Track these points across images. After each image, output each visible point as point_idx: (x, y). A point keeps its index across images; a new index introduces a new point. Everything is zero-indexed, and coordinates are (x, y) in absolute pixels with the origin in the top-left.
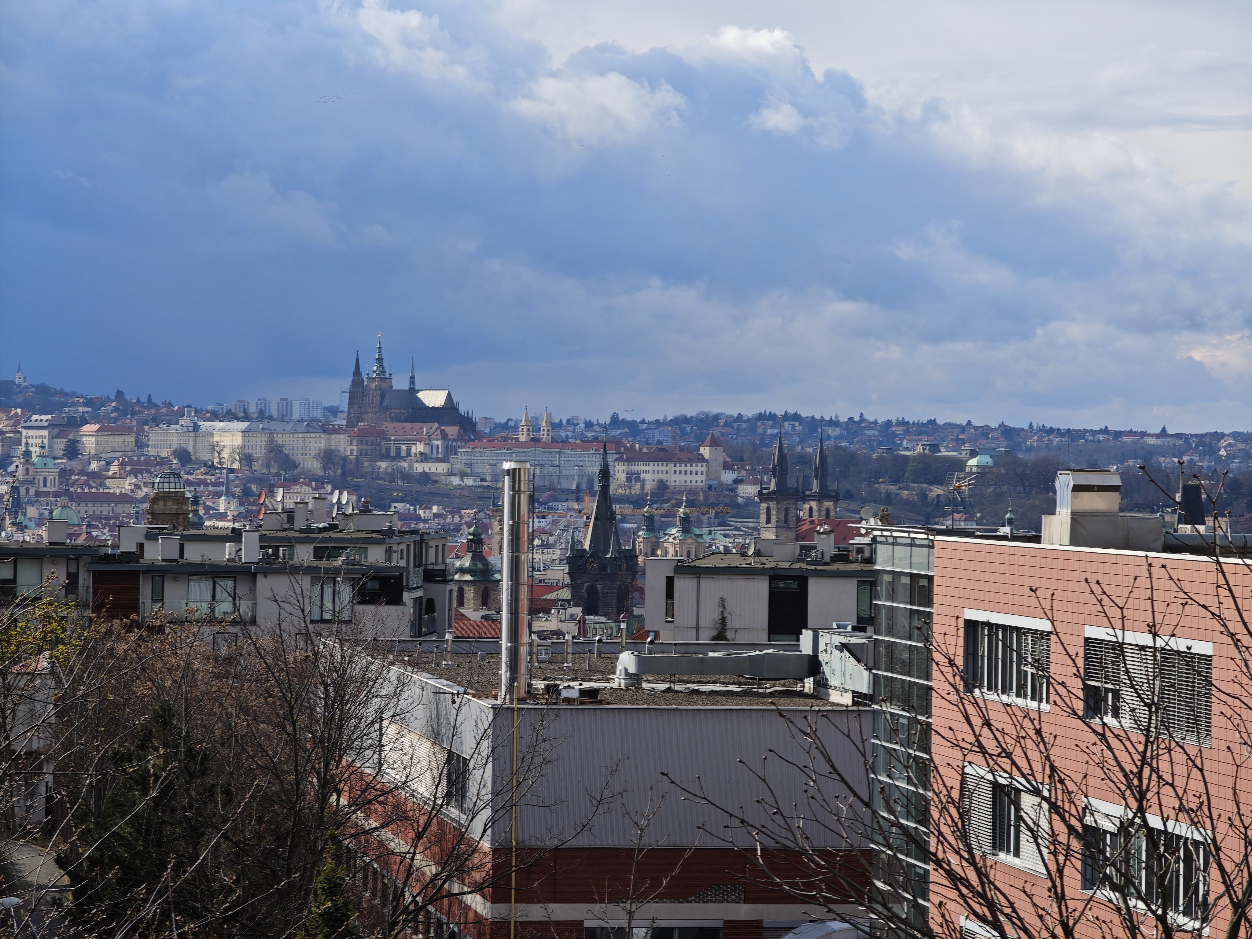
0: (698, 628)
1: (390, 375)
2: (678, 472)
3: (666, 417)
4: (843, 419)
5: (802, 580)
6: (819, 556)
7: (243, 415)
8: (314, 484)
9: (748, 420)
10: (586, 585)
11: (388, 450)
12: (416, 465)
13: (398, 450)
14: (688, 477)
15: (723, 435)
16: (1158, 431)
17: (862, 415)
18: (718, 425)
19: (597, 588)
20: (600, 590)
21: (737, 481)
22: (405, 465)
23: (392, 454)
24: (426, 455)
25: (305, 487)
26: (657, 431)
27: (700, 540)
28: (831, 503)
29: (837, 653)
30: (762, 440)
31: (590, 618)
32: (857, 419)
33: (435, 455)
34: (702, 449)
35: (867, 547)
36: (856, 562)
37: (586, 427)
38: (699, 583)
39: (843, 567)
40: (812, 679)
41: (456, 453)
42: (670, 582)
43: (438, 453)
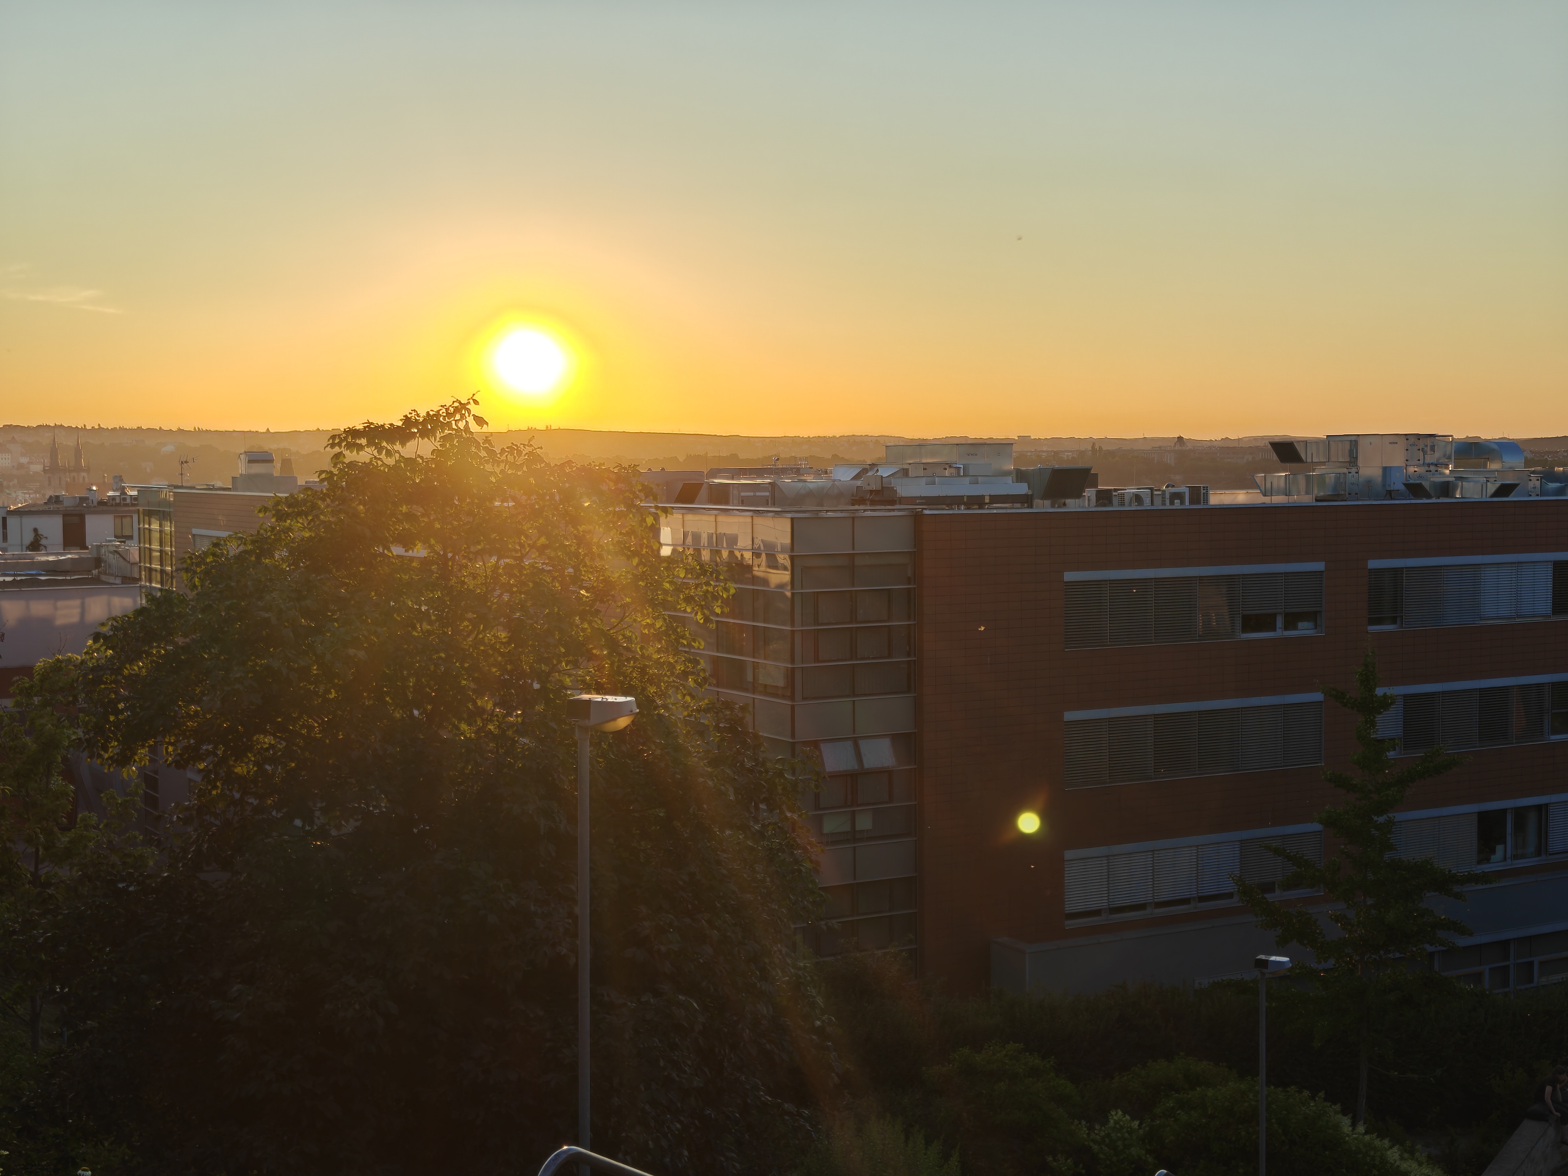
0: (22, 545)
4: (88, 427)
5: (82, 517)
6: (91, 503)
9: (34, 428)
15: (20, 437)
16: (265, 431)
17: (99, 425)
18: (16, 432)
21: (28, 463)
28: (86, 474)
29: (111, 556)
32: (97, 427)
34: (8, 445)
35: (118, 497)
36: (112, 505)
38: (21, 520)
39: (105, 508)
40: (97, 570)
42: (4, 520)
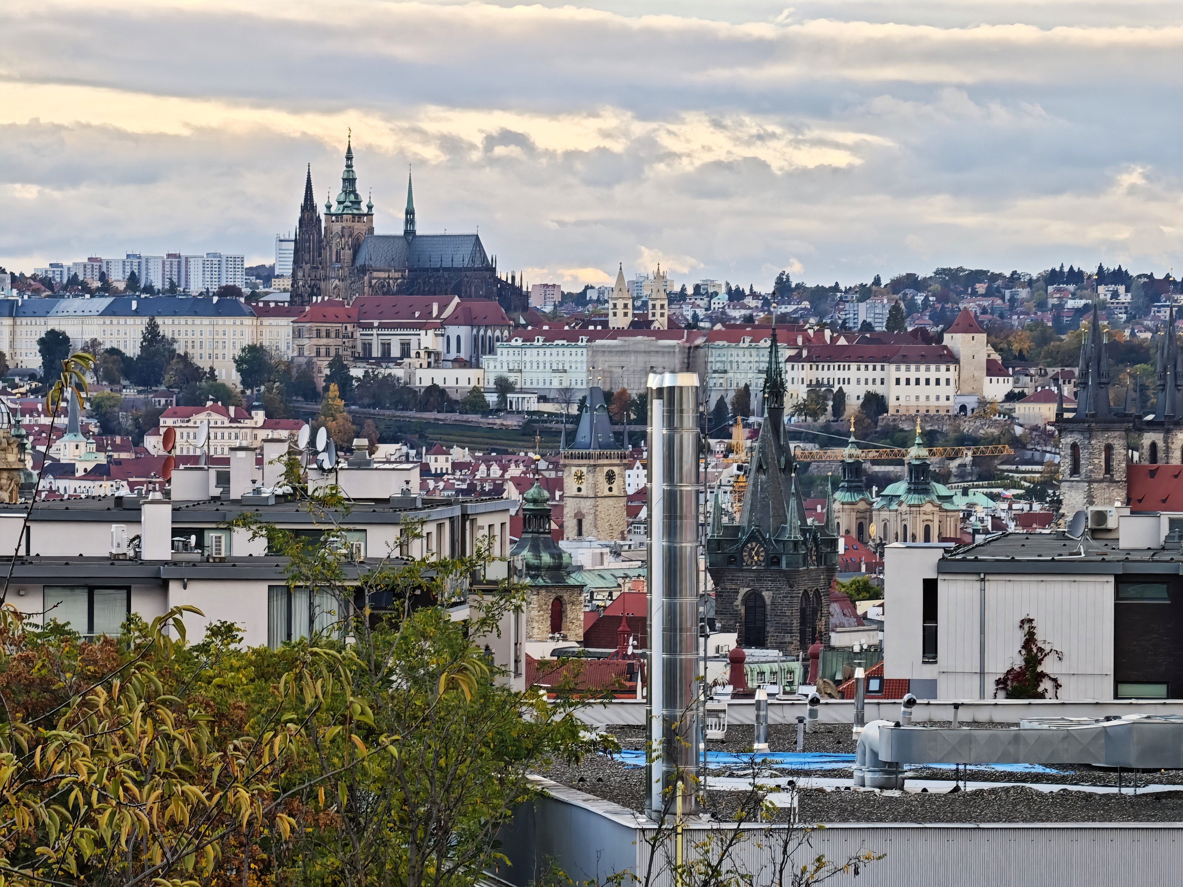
0: (982, 674)
1: (370, 207)
2: (903, 382)
3: (877, 281)
7: (99, 284)
8: (232, 409)
9: (1031, 283)
10: (743, 591)
11: (367, 347)
12: (419, 373)
13: (386, 347)
14: (922, 390)
15: (984, 311)
18: (974, 293)
19: (762, 599)
20: (768, 601)
22: (398, 372)
23: (374, 355)
24: (437, 354)
25: (215, 417)
26: (862, 306)
27: (947, 506)
30: (1057, 319)
31: (752, 653)
33: (453, 355)
34: (947, 337)
37: (731, 299)
38: (983, 587)
41: (492, 351)
42: (929, 589)
43: (459, 350)
